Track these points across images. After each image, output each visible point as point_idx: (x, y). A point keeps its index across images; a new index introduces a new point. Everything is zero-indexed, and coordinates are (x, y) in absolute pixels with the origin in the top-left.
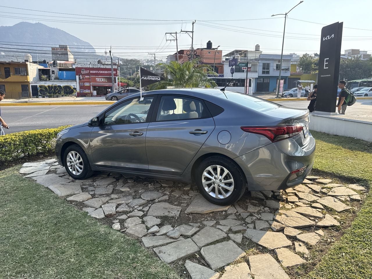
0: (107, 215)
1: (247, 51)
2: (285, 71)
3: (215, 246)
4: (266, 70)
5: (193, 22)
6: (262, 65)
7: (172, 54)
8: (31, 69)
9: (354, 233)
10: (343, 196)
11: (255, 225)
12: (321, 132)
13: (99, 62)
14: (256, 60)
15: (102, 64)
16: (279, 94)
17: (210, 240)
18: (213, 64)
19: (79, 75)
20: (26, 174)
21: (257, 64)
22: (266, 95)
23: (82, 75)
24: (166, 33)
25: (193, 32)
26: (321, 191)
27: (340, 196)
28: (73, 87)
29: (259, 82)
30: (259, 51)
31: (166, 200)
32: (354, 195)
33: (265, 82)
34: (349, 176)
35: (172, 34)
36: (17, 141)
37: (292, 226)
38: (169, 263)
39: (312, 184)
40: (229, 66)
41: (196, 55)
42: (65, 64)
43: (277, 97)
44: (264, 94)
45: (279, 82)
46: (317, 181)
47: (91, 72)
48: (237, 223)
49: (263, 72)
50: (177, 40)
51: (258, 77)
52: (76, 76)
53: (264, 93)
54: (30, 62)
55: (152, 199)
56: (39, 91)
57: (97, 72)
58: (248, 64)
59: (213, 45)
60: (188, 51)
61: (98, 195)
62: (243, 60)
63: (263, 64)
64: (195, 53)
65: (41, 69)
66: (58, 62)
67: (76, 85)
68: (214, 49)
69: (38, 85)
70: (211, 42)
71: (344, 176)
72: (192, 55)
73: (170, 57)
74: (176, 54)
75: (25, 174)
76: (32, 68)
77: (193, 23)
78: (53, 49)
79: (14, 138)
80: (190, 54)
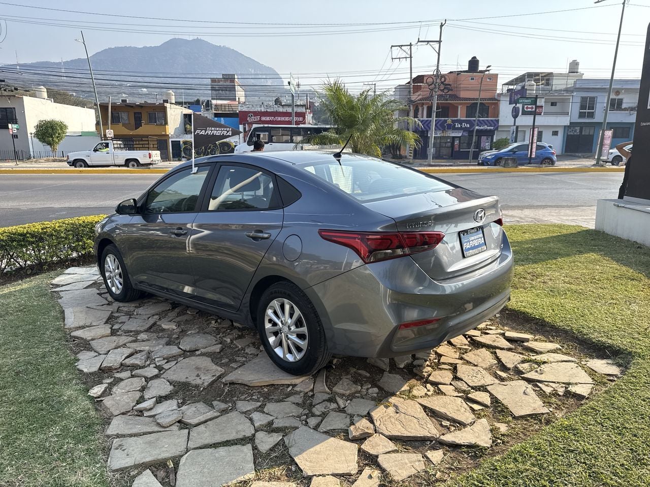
0: (103, 369)
1: (552, 73)
2: (628, 112)
3: (213, 452)
4: (587, 111)
5: (442, 23)
6: (579, 100)
7: (404, 84)
8: (171, 115)
9: (494, 469)
10: (555, 382)
11: (322, 421)
12: (628, 241)
13: (277, 102)
14: (567, 90)
15: (281, 105)
16: (601, 158)
17: (218, 438)
18: (477, 99)
19: (244, 125)
20: (59, 285)
21: (570, 99)
22: (584, 160)
23: (248, 124)
24: (392, 46)
25: (440, 42)
26: (516, 367)
27: (546, 383)
28: (234, 144)
29: (572, 134)
30: (577, 72)
31: (215, 352)
32: (579, 385)
33: (583, 134)
34: (600, 341)
35: (403, 47)
36: (62, 232)
37: (387, 433)
38: (115, 470)
39: (509, 350)
40: (510, 104)
41: (444, 84)
42: (229, 105)
43: (597, 164)
44: (580, 157)
45: (603, 134)
46: (525, 344)
47: (263, 119)
48: (292, 412)
49: (582, 115)
50: (411, 57)
51: (569, 125)
52: (240, 126)
53: (580, 154)
54: (171, 103)
55: (193, 348)
56: (182, 149)
57: (271, 118)
58: (538, 100)
59: (480, 64)
60: (430, 76)
61: (122, 331)
62: (540, 92)
63: (582, 98)
64: (443, 79)
65: (187, 114)
66: (214, 102)
67: (238, 141)
68: (481, 72)
69: (181, 140)
70: (478, 58)
71: (590, 339)
72: (437, 84)
73: (400, 88)
74: (409, 83)
75: (57, 286)
76: (173, 113)
77: (442, 26)
78: (213, 80)
79: (58, 227)
80: (433, 82)
